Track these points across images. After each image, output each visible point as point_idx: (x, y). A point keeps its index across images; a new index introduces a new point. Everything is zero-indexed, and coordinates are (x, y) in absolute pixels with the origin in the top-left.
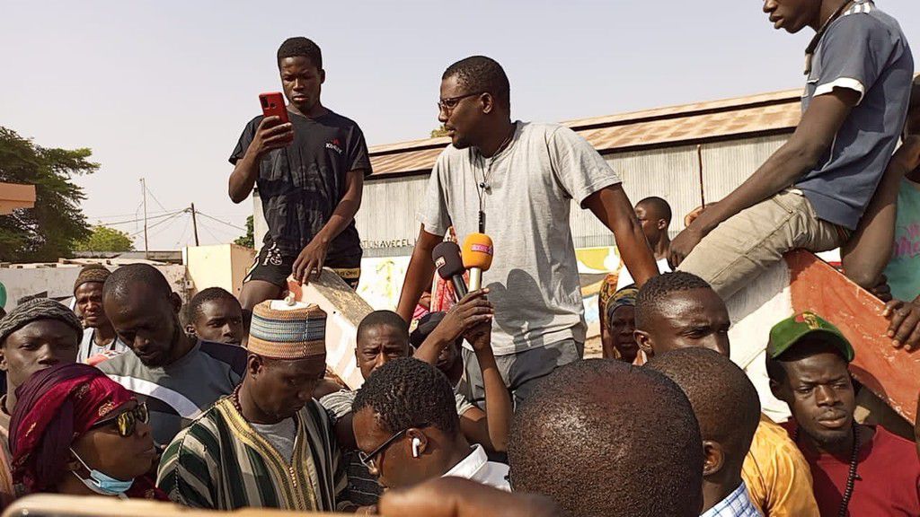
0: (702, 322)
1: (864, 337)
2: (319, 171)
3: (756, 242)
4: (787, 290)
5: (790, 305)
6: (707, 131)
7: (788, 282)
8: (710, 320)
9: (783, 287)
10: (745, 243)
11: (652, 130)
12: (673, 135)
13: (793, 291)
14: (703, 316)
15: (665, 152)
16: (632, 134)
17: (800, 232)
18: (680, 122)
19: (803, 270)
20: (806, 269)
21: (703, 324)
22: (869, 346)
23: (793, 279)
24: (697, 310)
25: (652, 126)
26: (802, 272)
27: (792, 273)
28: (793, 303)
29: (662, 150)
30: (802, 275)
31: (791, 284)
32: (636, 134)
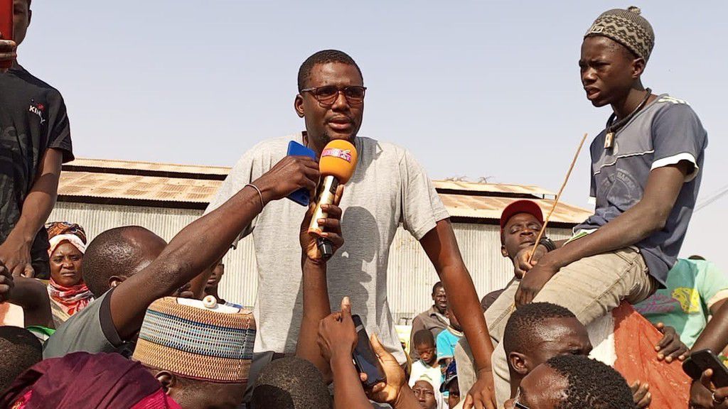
0: (576, 345)
1: (671, 383)
2: (18, 139)
3: (605, 289)
4: (611, 337)
5: (614, 351)
6: (166, 194)
7: (612, 328)
8: (582, 345)
9: (608, 334)
10: (597, 289)
11: (104, 182)
12: (129, 192)
13: (616, 339)
14: (577, 341)
15: (120, 210)
16: (78, 183)
17: (636, 283)
18: (135, 180)
19: (624, 319)
20: (626, 317)
21: (577, 348)
22: (675, 391)
23: (616, 327)
24: (571, 335)
25: (101, 178)
26: (623, 321)
27: (615, 322)
28: (616, 349)
29: (117, 207)
30: (623, 323)
31: (614, 331)
32: (84, 183)
